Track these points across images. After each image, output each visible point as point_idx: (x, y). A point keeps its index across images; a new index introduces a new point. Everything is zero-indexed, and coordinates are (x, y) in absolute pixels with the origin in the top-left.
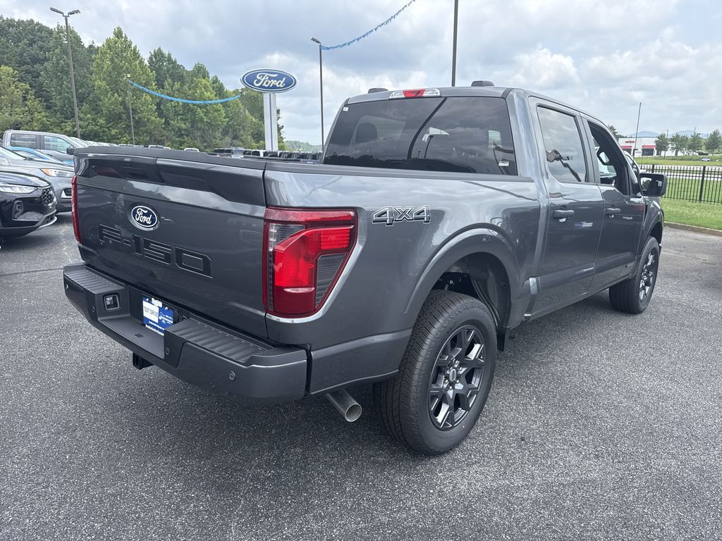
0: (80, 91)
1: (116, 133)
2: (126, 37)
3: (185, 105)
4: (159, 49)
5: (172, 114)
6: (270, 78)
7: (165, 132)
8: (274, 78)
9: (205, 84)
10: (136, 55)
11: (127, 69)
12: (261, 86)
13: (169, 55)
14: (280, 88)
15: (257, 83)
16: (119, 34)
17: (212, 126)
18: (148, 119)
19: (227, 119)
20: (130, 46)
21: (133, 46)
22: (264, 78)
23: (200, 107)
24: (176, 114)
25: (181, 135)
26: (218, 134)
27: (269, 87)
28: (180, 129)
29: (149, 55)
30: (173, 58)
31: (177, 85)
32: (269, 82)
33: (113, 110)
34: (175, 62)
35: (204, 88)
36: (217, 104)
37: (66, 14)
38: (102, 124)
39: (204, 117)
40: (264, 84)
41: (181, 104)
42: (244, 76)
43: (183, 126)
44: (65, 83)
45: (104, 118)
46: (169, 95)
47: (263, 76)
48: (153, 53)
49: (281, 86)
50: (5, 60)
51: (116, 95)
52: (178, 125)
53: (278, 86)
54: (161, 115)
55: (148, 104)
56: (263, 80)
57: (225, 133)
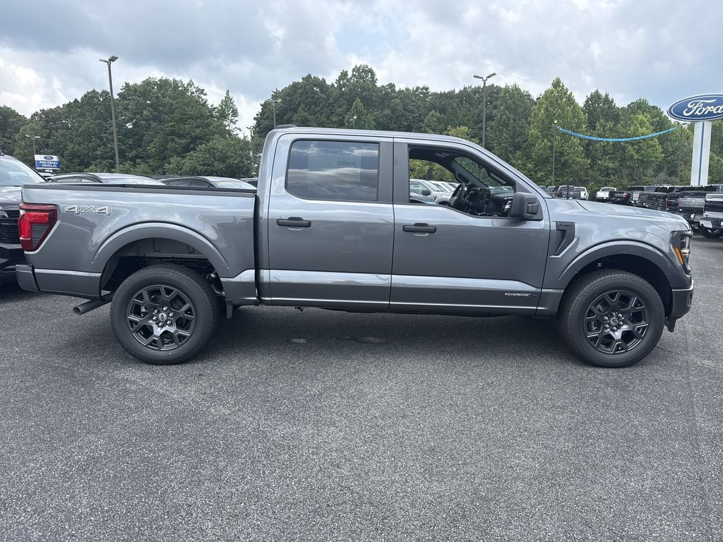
0: (517, 140)
1: (542, 175)
2: (563, 86)
3: (615, 144)
4: (597, 92)
5: (599, 155)
6: (705, 105)
7: (590, 172)
8: (710, 105)
9: (641, 120)
10: (571, 100)
11: (559, 115)
12: (693, 115)
13: (607, 95)
14: (718, 114)
15: (687, 112)
16: (557, 84)
17: (644, 163)
18: (574, 161)
19: (663, 155)
20: (565, 93)
21: (568, 93)
22: (697, 106)
23: (632, 144)
24: (605, 153)
25: (608, 175)
26: (650, 171)
27: (703, 115)
28: (607, 169)
29: (585, 99)
30: (610, 98)
31: (610, 124)
32: (704, 109)
33: (542, 154)
34: (612, 101)
35: (640, 124)
36: (652, 139)
37: (485, 79)
38: (530, 168)
39: (635, 154)
40: (697, 113)
41: (611, 143)
42: (671, 107)
43: (611, 165)
44: (504, 135)
45: (533, 163)
46: (599, 136)
47: (696, 103)
48: (589, 96)
49: (719, 111)
50: (465, 121)
51: (545, 141)
52: (606, 164)
53: (715, 112)
54: (587, 156)
55: (575, 146)
56: (695, 108)
57: (659, 169)
